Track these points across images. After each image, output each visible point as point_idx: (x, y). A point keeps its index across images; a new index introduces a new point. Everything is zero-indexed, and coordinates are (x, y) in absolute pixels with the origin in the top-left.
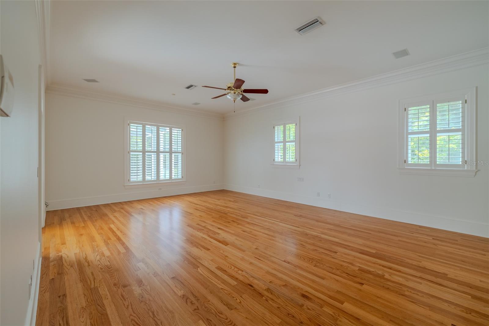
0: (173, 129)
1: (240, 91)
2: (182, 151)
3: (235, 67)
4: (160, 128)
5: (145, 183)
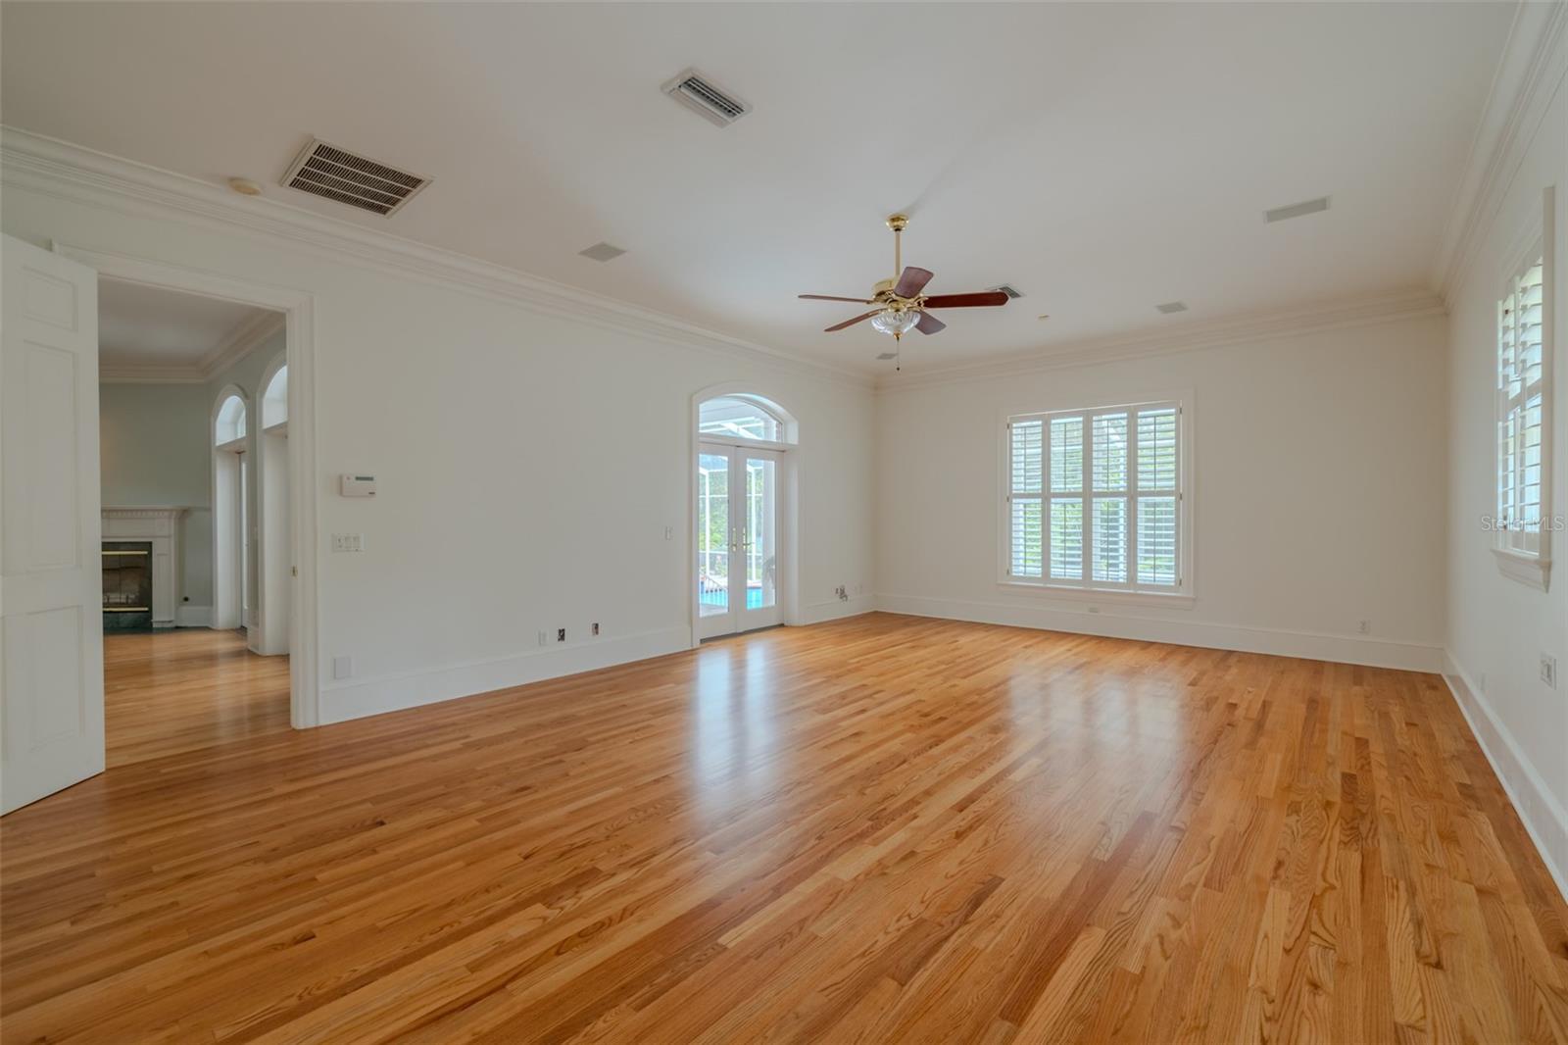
0: (1140, 414)
1: (916, 304)
3: (898, 229)
4: (1094, 418)
5: (1049, 586)
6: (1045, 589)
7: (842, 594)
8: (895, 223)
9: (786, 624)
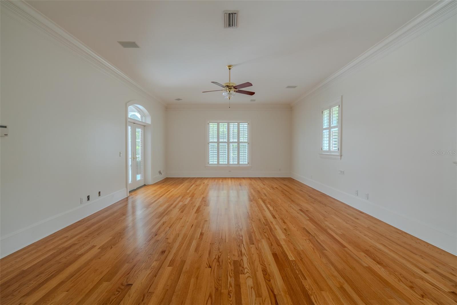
0: (240, 124)
2: (248, 141)
3: (230, 69)
4: (230, 124)
5: (219, 166)
6: (218, 167)
7: (160, 173)
8: (230, 67)
9: (146, 184)
